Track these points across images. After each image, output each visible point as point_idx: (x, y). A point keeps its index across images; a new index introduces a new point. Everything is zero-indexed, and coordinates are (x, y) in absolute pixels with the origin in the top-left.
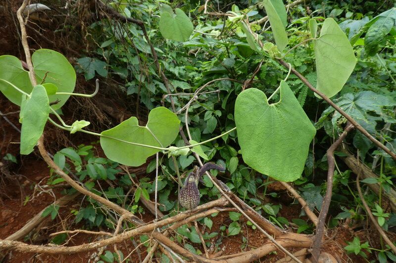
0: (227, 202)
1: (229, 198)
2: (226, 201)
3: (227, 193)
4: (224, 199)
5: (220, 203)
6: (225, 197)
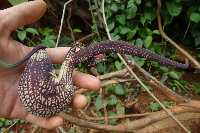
0: (128, 74)
1: (131, 70)
3: (130, 65)
4: (125, 71)
5: (121, 74)
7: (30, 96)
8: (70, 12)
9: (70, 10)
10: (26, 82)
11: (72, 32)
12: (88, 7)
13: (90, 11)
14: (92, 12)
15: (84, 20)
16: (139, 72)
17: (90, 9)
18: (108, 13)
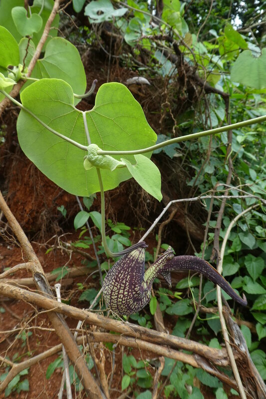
0: (225, 363)
1: (233, 359)
2: (225, 358)
3: (235, 348)
4: (221, 353)
5: (210, 355)
6: (227, 352)
7: (124, 296)
8: (172, 216)
9: (174, 212)
10: (124, 282)
11: (159, 246)
12: (205, 221)
13: (204, 228)
14: (206, 231)
15: (189, 236)
16: (249, 375)
17: (206, 224)
18: (234, 244)
